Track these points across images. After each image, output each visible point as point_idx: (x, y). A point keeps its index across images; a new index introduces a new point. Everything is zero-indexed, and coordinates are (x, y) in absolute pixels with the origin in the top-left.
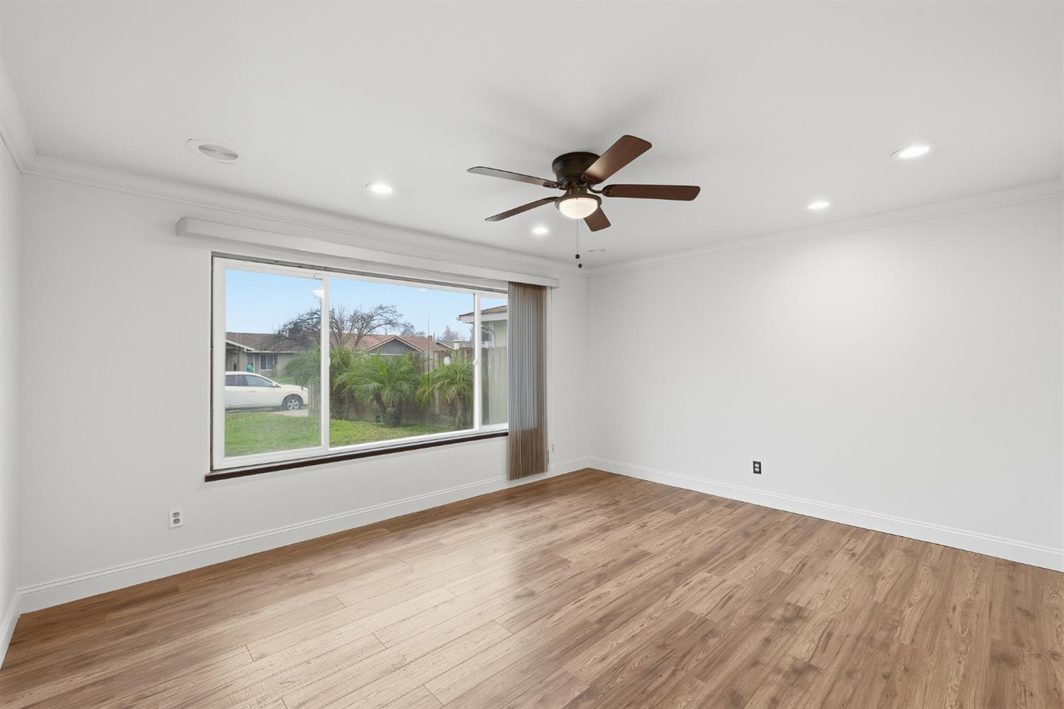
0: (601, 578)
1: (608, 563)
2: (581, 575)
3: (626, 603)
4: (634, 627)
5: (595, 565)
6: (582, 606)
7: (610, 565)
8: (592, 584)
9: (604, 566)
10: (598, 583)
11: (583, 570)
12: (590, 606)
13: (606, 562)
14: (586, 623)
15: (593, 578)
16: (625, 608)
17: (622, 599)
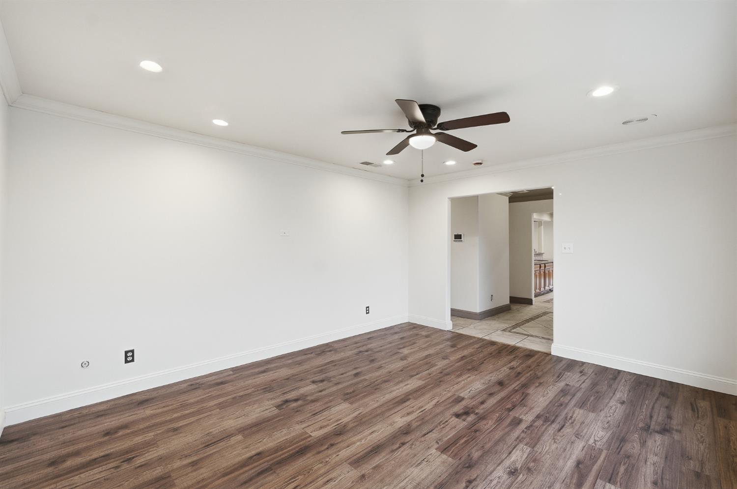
0: (406, 431)
1: (400, 447)
2: (423, 433)
3: (390, 410)
4: (388, 397)
5: (412, 444)
6: (420, 408)
7: (398, 445)
8: (414, 425)
9: (403, 444)
10: (409, 425)
11: (423, 439)
12: (415, 408)
13: (402, 449)
14: (416, 398)
15: (413, 430)
16: (391, 406)
17: (393, 413)
